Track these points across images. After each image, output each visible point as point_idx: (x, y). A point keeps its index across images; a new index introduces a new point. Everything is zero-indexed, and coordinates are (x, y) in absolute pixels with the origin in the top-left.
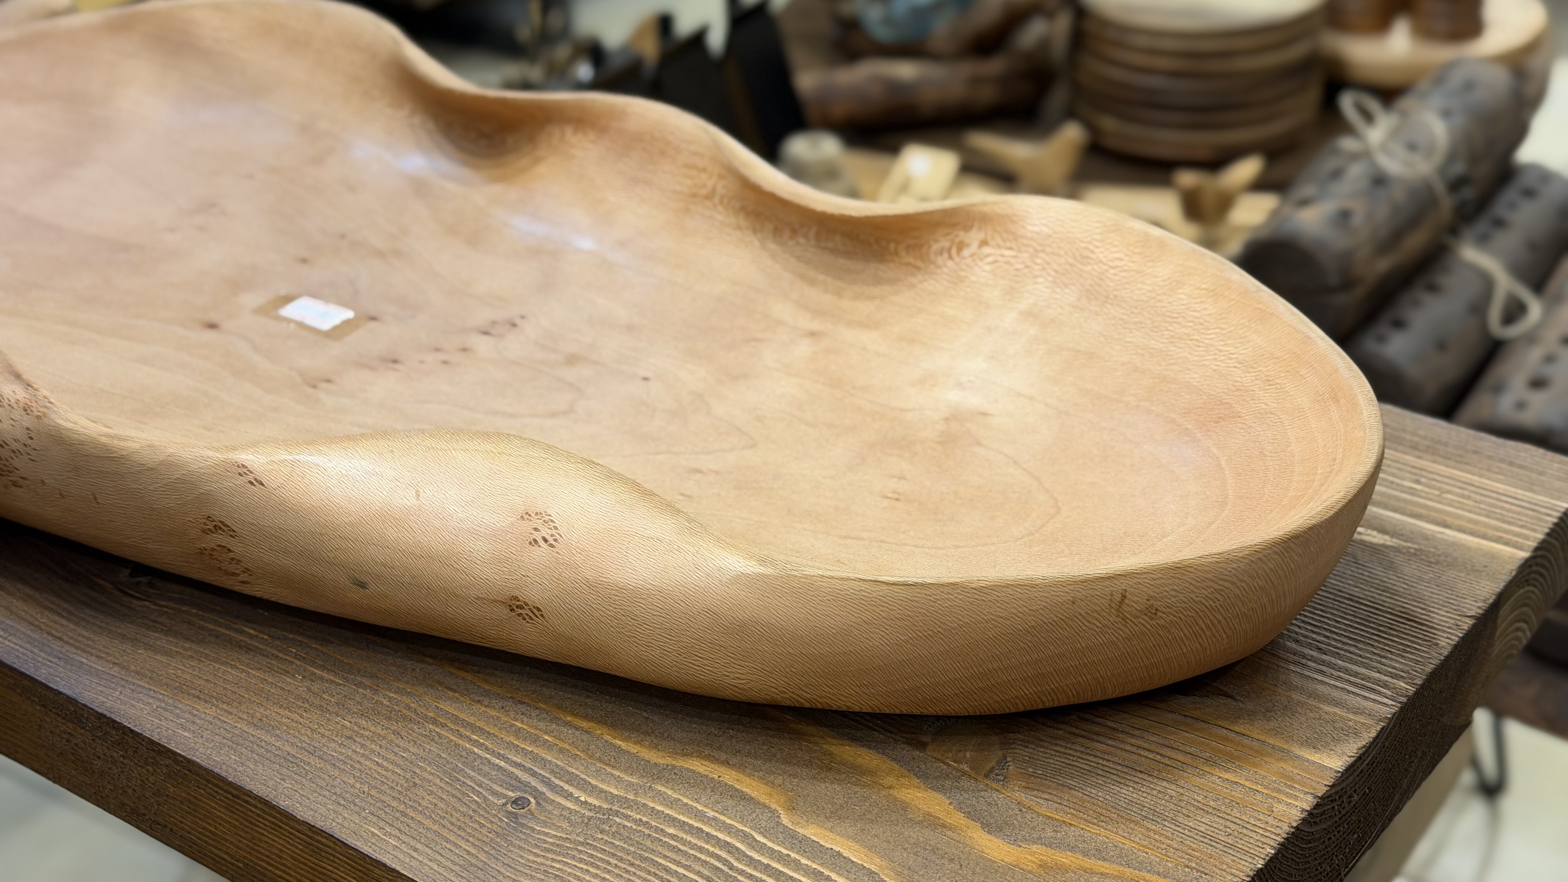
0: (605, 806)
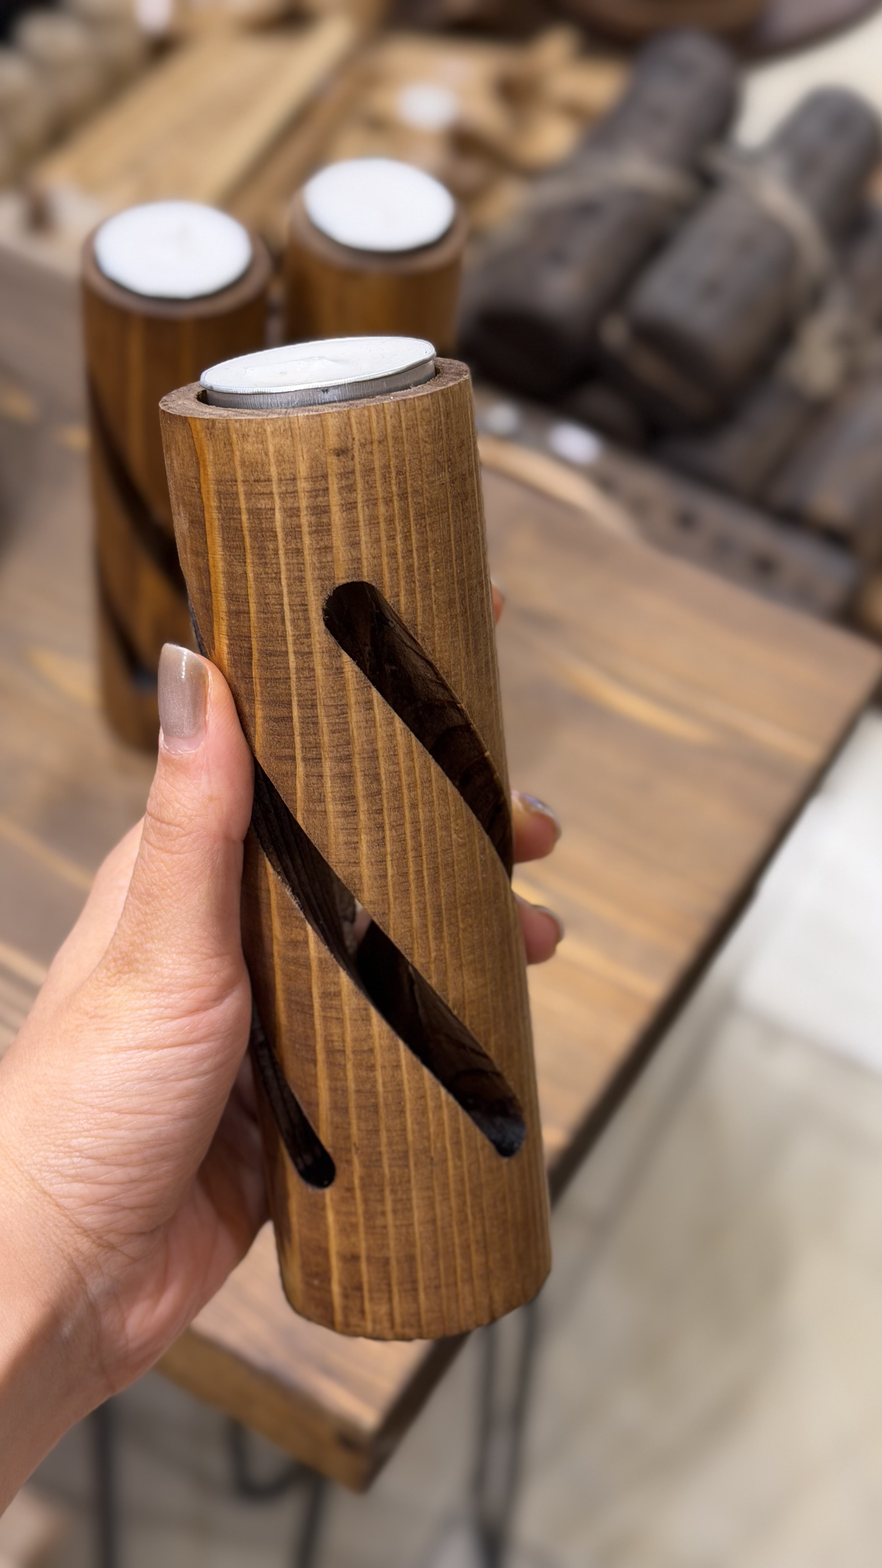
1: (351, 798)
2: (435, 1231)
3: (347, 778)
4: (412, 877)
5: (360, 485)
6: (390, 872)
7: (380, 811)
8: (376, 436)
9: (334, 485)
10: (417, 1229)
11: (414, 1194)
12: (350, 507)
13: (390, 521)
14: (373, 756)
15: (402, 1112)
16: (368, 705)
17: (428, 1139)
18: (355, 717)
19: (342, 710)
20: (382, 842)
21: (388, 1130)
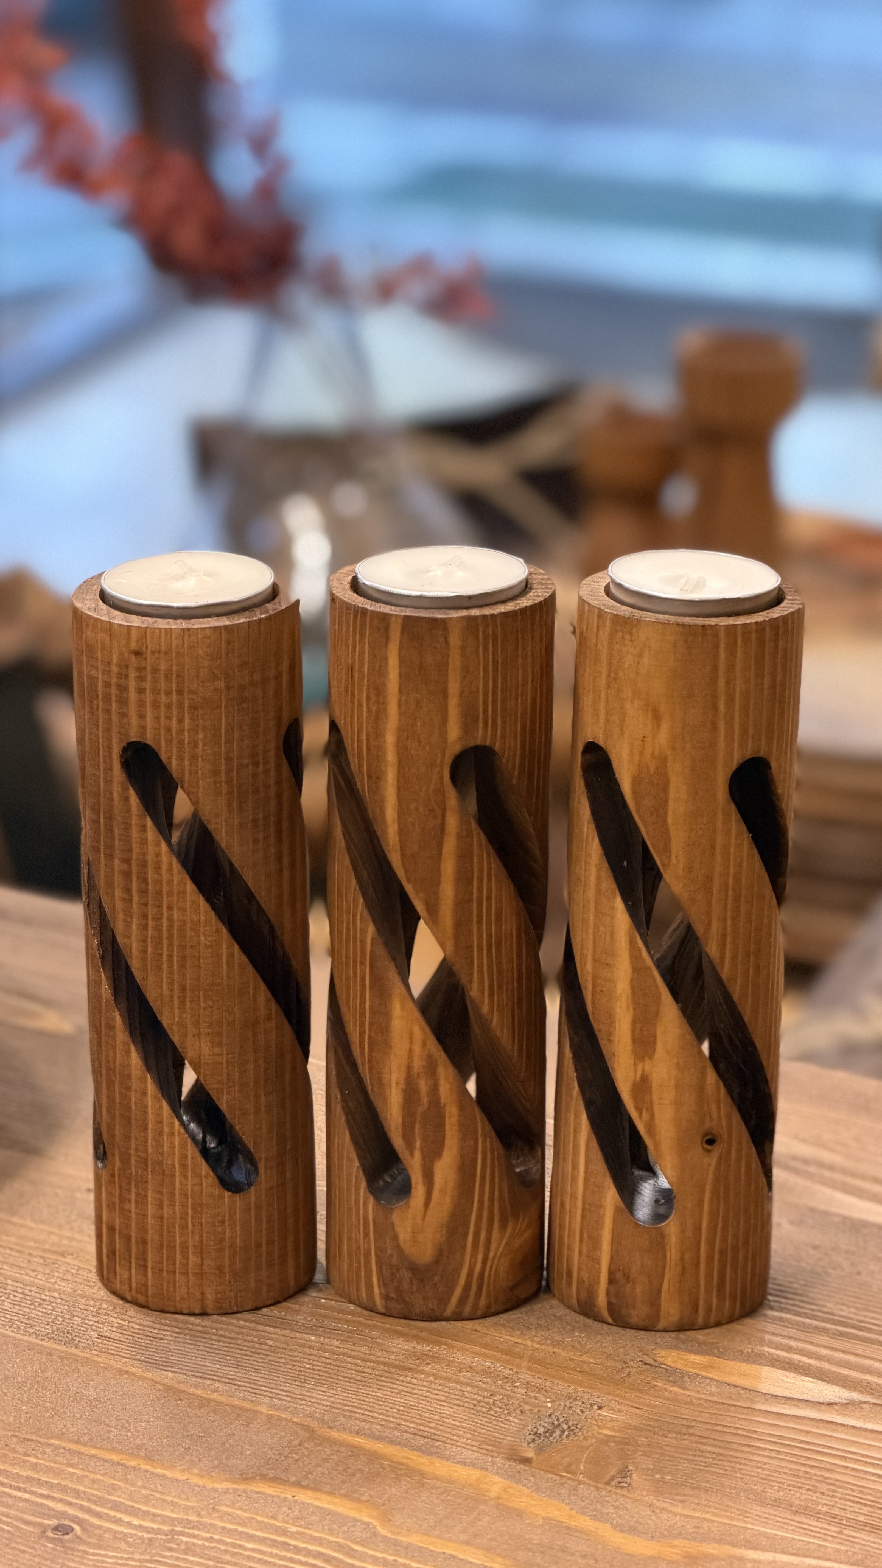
0: (165, 1528)
1: (128, 890)
2: (162, 1226)
3: (127, 875)
4: (165, 958)
5: (149, 678)
6: (150, 950)
7: (146, 905)
8: (163, 648)
9: (132, 674)
10: (150, 1220)
11: (149, 1194)
12: (141, 691)
13: (169, 706)
14: (144, 864)
15: (146, 1129)
16: (143, 828)
17: (162, 1154)
18: (135, 834)
19: (128, 826)
20: (145, 927)
21: (136, 1139)
